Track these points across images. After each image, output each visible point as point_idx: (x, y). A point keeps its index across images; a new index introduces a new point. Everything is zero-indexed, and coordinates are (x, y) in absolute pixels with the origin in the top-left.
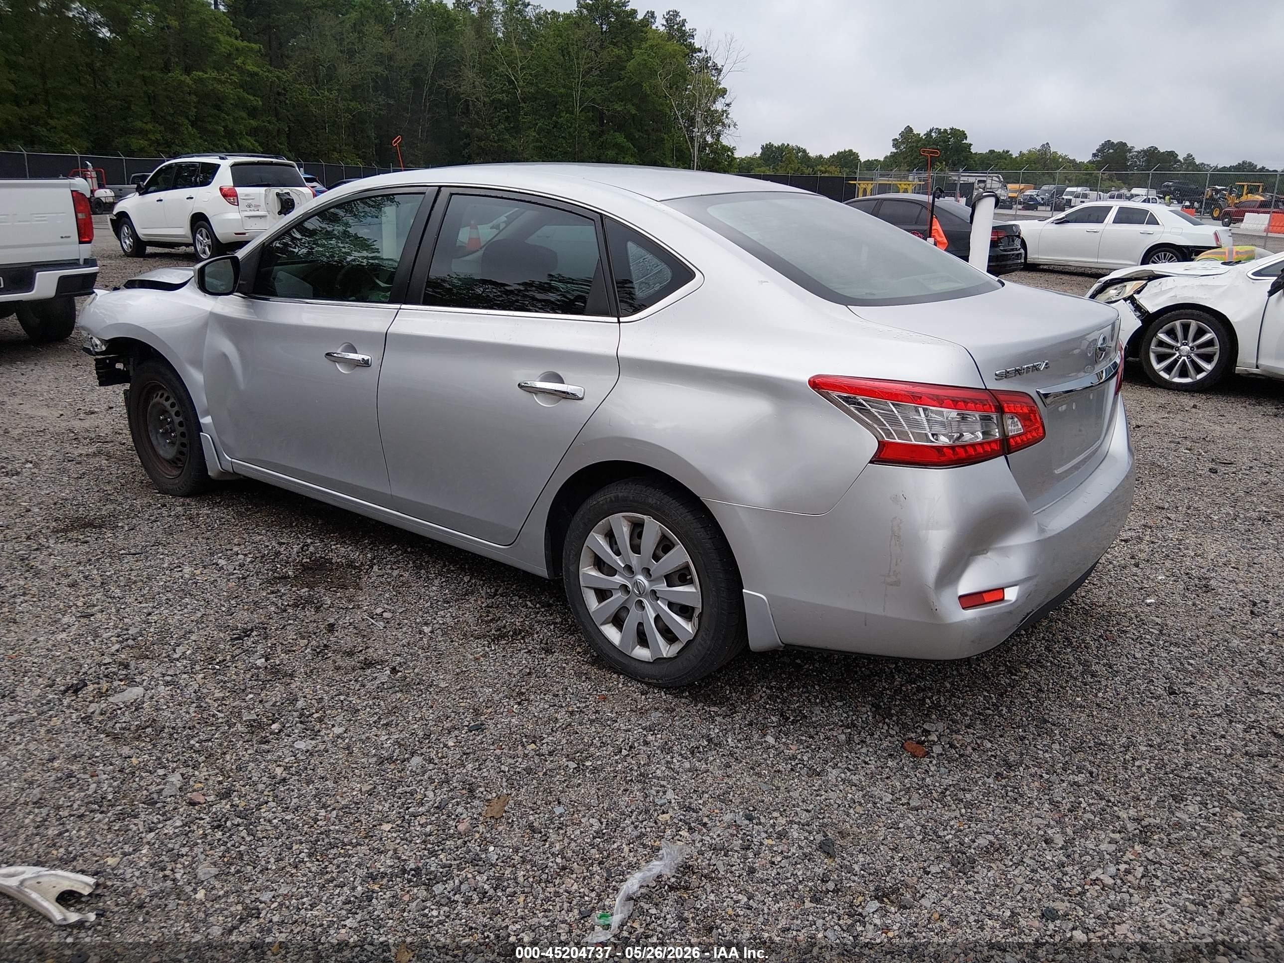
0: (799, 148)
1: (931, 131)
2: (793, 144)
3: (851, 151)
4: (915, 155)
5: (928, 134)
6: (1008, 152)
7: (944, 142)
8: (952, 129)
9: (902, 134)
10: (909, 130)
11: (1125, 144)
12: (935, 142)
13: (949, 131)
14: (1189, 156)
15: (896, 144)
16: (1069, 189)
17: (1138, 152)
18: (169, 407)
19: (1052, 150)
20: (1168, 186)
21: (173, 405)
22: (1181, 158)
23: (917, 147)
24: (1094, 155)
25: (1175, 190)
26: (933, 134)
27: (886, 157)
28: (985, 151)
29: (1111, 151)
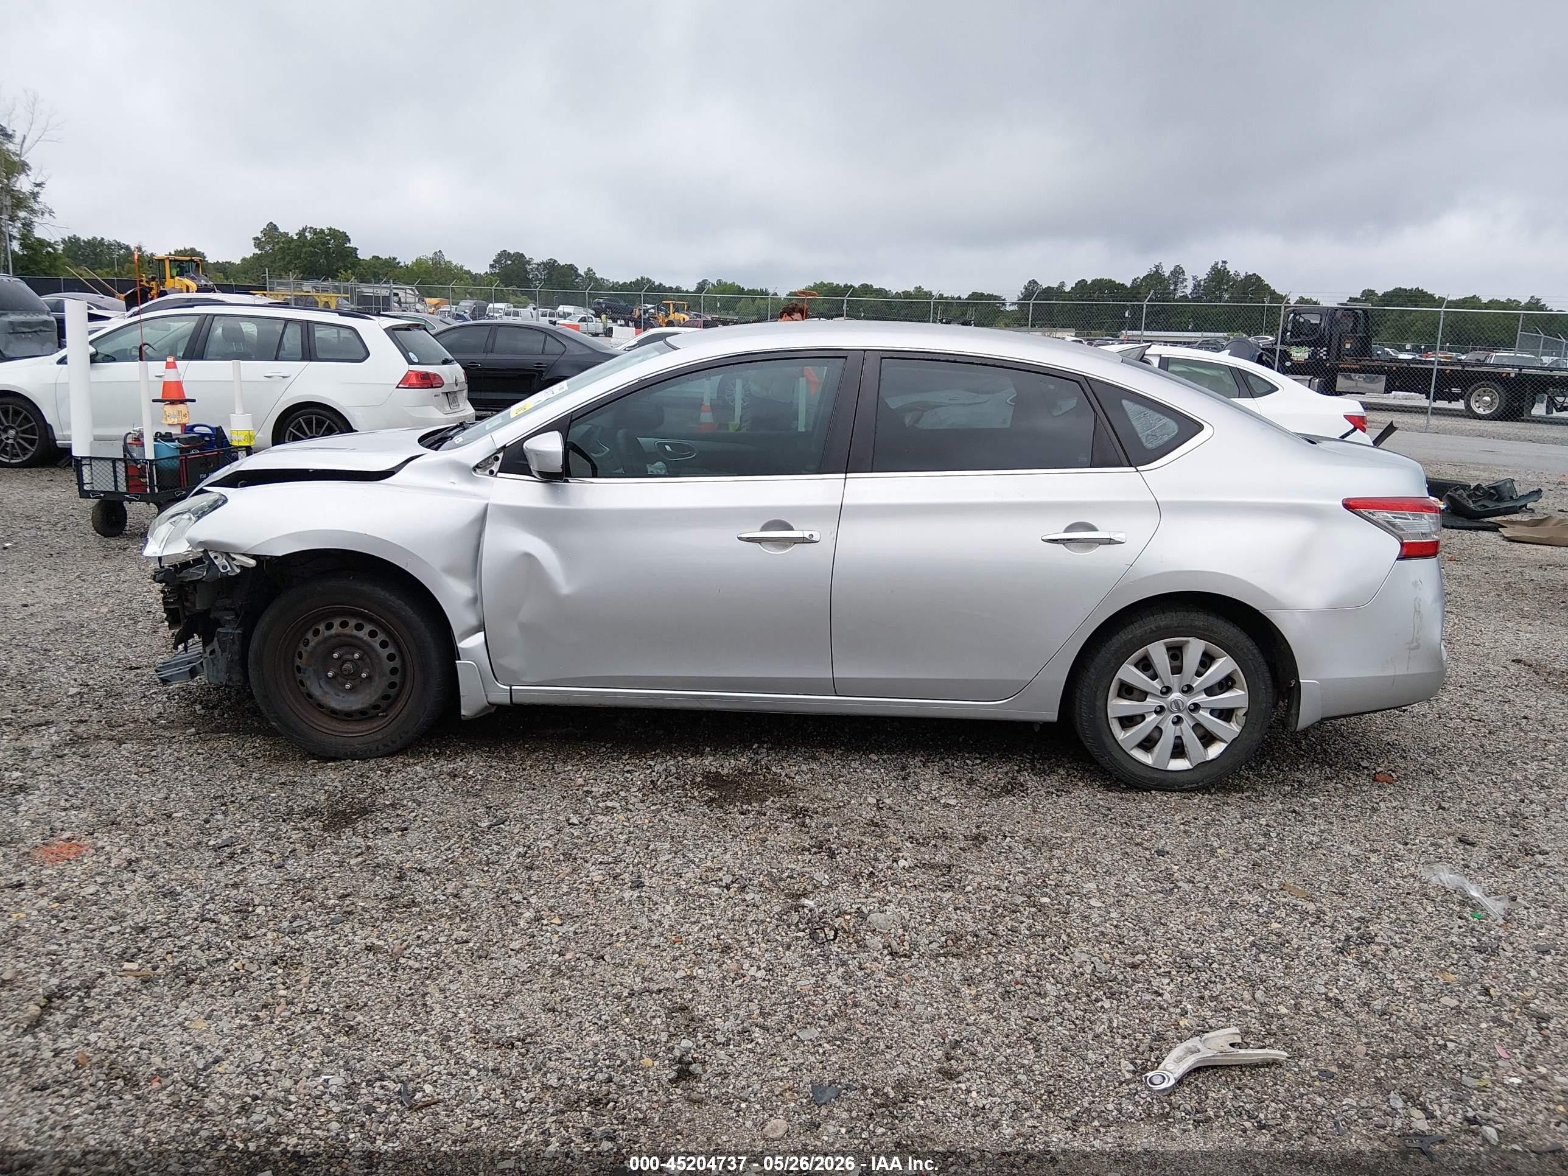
0: (119, 244)
1: (304, 230)
2: (109, 237)
3: (193, 252)
4: (287, 259)
5: (302, 234)
6: (395, 259)
7: (323, 244)
8: (330, 229)
9: (264, 232)
10: (272, 228)
11: (522, 256)
12: (312, 244)
13: (326, 231)
14: (590, 270)
15: (257, 242)
16: (491, 306)
17: (538, 264)
18: (367, 638)
19: (447, 259)
20: (599, 303)
21: (372, 634)
22: (581, 271)
23: (289, 249)
24: (491, 266)
25: (607, 307)
26: (307, 234)
27: (244, 260)
28: (368, 257)
29: (509, 262)
